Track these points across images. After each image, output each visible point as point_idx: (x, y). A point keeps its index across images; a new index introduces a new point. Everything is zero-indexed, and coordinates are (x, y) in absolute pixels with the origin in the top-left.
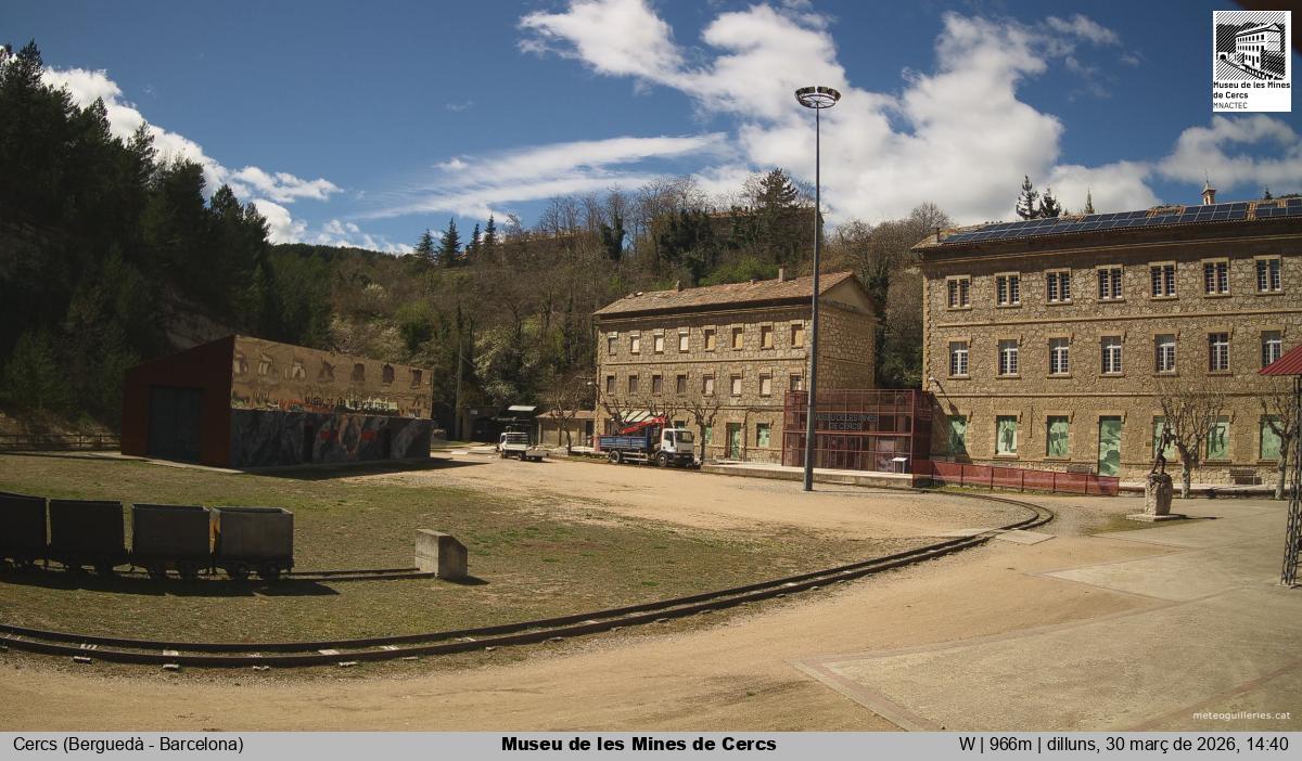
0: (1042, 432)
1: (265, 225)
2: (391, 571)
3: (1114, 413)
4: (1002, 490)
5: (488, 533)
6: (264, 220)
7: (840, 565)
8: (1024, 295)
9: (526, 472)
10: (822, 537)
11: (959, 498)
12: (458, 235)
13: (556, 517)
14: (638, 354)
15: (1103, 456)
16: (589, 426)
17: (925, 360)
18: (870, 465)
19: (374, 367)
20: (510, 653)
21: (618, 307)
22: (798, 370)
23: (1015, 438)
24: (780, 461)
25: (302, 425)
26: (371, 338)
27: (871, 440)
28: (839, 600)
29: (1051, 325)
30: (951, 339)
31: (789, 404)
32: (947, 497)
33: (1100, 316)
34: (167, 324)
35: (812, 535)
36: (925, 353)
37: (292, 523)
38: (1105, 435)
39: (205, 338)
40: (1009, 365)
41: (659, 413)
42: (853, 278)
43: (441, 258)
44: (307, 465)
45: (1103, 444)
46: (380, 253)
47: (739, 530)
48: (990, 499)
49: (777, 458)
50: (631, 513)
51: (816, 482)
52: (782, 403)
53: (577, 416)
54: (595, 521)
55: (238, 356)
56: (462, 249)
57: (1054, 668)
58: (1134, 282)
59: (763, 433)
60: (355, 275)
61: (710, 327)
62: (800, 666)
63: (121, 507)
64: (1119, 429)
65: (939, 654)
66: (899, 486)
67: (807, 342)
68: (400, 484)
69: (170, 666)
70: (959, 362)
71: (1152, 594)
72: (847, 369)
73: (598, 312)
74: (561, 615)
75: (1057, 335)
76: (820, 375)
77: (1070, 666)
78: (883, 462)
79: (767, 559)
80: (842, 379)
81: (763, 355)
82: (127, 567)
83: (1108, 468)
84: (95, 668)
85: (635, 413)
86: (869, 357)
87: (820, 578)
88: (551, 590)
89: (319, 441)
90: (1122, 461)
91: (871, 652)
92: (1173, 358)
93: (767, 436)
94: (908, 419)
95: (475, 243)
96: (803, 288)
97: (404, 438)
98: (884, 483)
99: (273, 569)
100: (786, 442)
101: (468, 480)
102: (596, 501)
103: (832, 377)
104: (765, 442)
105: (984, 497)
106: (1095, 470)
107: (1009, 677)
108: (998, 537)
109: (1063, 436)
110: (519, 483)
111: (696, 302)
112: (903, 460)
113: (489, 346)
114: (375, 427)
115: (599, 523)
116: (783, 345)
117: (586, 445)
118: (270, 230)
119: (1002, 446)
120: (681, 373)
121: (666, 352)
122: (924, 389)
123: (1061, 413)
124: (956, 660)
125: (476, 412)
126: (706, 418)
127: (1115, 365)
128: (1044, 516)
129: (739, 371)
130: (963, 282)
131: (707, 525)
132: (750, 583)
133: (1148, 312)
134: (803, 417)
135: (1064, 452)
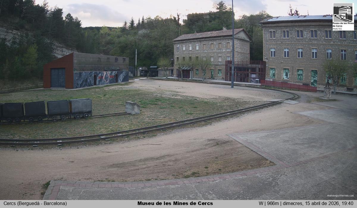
0: (296, 73)
1: (80, 23)
2: (119, 113)
3: (316, 69)
4: (285, 89)
5: (145, 101)
6: (80, 21)
7: (242, 108)
8: (290, 36)
9: (155, 84)
10: (237, 101)
11: (274, 91)
12: (134, 21)
13: (164, 96)
14: (185, 51)
15: (312, 81)
16: (172, 70)
17: (264, 53)
18: (249, 81)
19: (112, 58)
20: (152, 134)
21: (179, 38)
22: (229, 55)
23: (288, 75)
24: (224, 80)
25: (93, 75)
26: (111, 50)
27: (249, 74)
28: (241, 118)
29: (298, 44)
30: (270, 47)
31: (227, 64)
32: (270, 90)
33: (311, 43)
34: (55, 52)
35: (234, 100)
36: (263, 51)
37: (91, 102)
38: (313, 76)
39: (65, 54)
40: (287, 55)
41: (191, 67)
42: (243, 30)
43: (129, 27)
44: (95, 86)
45: (312, 78)
46: (113, 27)
47: (214, 98)
48: (282, 91)
49: (224, 79)
50: (184, 95)
51: (235, 85)
52: (225, 64)
53: (169, 68)
54: (174, 97)
55: (75, 58)
56: (135, 25)
57: (299, 139)
58: (320, 34)
59: (220, 72)
60: (106, 34)
61: (204, 43)
62: (231, 136)
63: (44, 103)
64: (317, 74)
65: (268, 134)
66: (257, 87)
67: (231, 47)
68: (121, 89)
69: (60, 145)
70: (273, 53)
71: (326, 120)
72: (242, 55)
73: (173, 40)
74: (166, 123)
75: (300, 47)
76: (235, 56)
77: (304, 139)
78: (253, 80)
79: (221, 107)
80: (241, 57)
81: (219, 51)
82: (46, 119)
83: (314, 85)
84: (39, 148)
85: (185, 67)
86: (248, 52)
87: (236, 112)
88: (163, 116)
89: (98, 79)
90: (317, 83)
91: (250, 132)
92: (331, 56)
93: (221, 73)
94: (259, 69)
95: (139, 23)
96: (230, 32)
97: (121, 77)
98: (253, 86)
99: (87, 115)
100: (226, 74)
101: (140, 87)
102: (174, 92)
103: (238, 57)
104: (220, 75)
105: (281, 91)
106: (310, 85)
107: (288, 141)
108: (284, 102)
109: (302, 75)
110: (154, 87)
111: (201, 37)
112: (258, 80)
113: (144, 51)
114: (113, 74)
115: (175, 97)
116: (225, 48)
117: (172, 76)
118: (82, 24)
119: (285, 77)
120: (197, 56)
121: (193, 50)
122: (263, 61)
123: (301, 69)
124: (273, 136)
125: (141, 69)
126: (204, 68)
127: (315, 56)
128: (297, 97)
129: (213, 55)
130: (274, 32)
131: (205, 97)
132: (217, 113)
133: (324, 43)
134: (231, 68)
135: (302, 79)
